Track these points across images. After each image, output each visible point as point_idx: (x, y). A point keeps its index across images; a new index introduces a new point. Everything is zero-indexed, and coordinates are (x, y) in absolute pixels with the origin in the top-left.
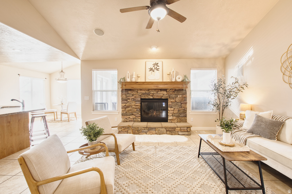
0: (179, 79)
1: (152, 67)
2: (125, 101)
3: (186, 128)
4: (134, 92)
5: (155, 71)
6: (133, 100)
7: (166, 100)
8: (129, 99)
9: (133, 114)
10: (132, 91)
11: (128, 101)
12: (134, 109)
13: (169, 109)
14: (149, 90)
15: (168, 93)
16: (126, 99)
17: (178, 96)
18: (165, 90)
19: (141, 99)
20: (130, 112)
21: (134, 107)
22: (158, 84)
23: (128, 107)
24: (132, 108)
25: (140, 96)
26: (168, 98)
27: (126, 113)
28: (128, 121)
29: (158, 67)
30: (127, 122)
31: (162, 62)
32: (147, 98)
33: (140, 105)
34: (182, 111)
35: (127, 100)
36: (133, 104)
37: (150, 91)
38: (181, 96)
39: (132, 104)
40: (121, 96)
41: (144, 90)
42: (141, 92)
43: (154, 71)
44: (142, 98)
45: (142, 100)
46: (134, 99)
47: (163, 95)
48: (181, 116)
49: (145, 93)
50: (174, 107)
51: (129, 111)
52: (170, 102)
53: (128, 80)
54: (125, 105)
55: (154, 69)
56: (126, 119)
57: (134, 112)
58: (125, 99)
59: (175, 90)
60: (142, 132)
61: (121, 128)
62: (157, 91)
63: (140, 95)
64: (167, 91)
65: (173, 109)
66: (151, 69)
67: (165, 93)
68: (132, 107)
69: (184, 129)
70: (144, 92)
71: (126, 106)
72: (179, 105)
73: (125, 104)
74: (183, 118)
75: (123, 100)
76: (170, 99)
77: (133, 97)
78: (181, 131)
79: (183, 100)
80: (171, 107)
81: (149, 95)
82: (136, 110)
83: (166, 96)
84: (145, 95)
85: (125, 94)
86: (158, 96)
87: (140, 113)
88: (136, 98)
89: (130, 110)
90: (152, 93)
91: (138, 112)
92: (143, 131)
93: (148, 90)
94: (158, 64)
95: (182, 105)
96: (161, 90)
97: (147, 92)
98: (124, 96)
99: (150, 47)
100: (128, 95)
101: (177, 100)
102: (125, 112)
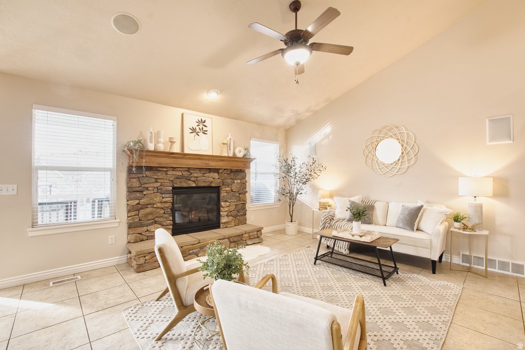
0: (240, 152)
1: (195, 125)
2: (138, 195)
3: (256, 233)
4: (159, 174)
5: (201, 134)
6: (156, 190)
7: (217, 189)
8: (148, 190)
9: (156, 222)
10: (156, 172)
11: (145, 193)
12: (158, 210)
13: (222, 204)
14: (189, 169)
15: (221, 177)
16: (140, 188)
17: (236, 182)
18: (216, 170)
19: (174, 188)
20: (150, 217)
21: (159, 205)
22: (208, 160)
23: (145, 206)
24: (154, 209)
25: (172, 181)
26: (221, 185)
27: (140, 220)
28: (145, 238)
29: (205, 129)
30: (142, 240)
31: (212, 120)
32: (185, 185)
33: (172, 201)
34: (240, 205)
35: (142, 192)
36: (158, 198)
37: (192, 172)
38: (239, 181)
39: (155, 199)
40: (128, 183)
41: (180, 169)
42: (174, 173)
43: (199, 134)
44: (175, 185)
45: (176, 190)
46: (158, 189)
47: (213, 179)
48: (239, 214)
49: (182, 177)
50: (230, 201)
51: (147, 215)
52: (225, 192)
53: (151, 147)
54: (139, 204)
55: (198, 130)
56: (141, 234)
57: (158, 217)
58: (137, 189)
59: (231, 171)
60: (190, 254)
61: (145, 257)
62: (205, 172)
63: (172, 179)
64: (218, 173)
65: (228, 204)
66: (193, 130)
67: (216, 175)
68: (155, 206)
69: (254, 233)
70: (180, 174)
71: (139, 206)
72: (236, 196)
73: (137, 202)
74: (242, 218)
75: (131, 190)
76: (224, 186)
77: (158, 184)
78: (250, 239)
79: (242, 187)
80: (226, 201)
81: (189, 180)
82: (162, 211)
83: (218, 181)
84: (181, 180)
85: (139, 178)
86: (206, 182)
87: (171, 218)
88: (162, 187)
89: (151, 213)
90: (196, 175)
91: (167, 215)
92: (191, 252)
93: (187, 169)
94: (205, 122)
95: (241, 195)
96: (210, 170)
97: (186, 174)
98: (135, 183)
100: (145, 180)
101: (234, 187)
102: (137, 220)
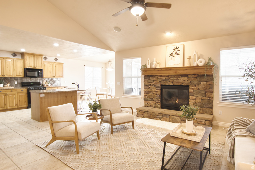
0: (201, 62)
1: (172, 51)
2: (147, 87)
3: (204, 121)
4: (154, 78)
5: (176, 55)
6: (154, 86)
7: (187, 87)
8: (151, 85)
9: (153, 100)
10: (153, 77)
11: (149, 87)
12: (154, 95)
13: (190, 97)
14: (169, 76)
15: (189, 80)
16: (148, 85)
17: (202, 83)
18: (187, 76)
19: (162, 85)
20: (151, 97)
21: (154, 92)
23: (149, 92)
24: (153, 94)
25: (161, 82)
26: (189, 85)
27: (148, 98)
28: (149, 106)
29: (178, 52)
30: (148, 106)
31: (184, 45)
32: (167, 84)
33: (160, 91)
34: (206, 100)
35: (149, 86)
36: (154, 89)
37: (170, 77)
38: (205, 83)
39: (153, 90)
40: (144, 82)
41: (164, 76)
42: (161, 78)
43: (174, 56)
44: (162, 84)
45: (163, 87)
46: (155, 85)
47: (184, 81)
48: (204, 106)
49: (165, 80)
50: (196, 96)
51: (150, 96)
52: (191, 89)
53: (149, 67)
54: (147, 91)
55: (174, 53)
56: (148, 103)
57: (154, 98)
58: (146, 85)
59: (198, 76)
60: (157, 117)
61: (139, 111)
62: (177, 77)
63: (160, 81)
64: (188, 77)
65: (194, 97)
66: (171, 54)
67: (186, 79)
68: (153, 93)
69: (202, 121)
70: (164, 78)
71: (147, 92)
72: (202, 93)
73: (146, 90)
74: (207, 110)
75: (145, 85)
76: (191, 86)
77: (154, 83)
78: (197, 123)
79: (208, 87)
80: (193, 96)
81: (169, 81)
82: (156, 96)
83: (187, 82)
84: (165, 81)
85: (147, 80)
86: (178, 83)
87: (160, 99)
88: (156, 84)
89: (151, 96)
90: (172, 79)
91: (158, 98)
92: (157, 116)
93: (168, 76)
94: (178, 48)
95: (206, 93)
96: (182, 76)
97: (167, 78)
98: (146, 83)
99: (164, 32)
100: (149, 81)
101: (200, 87)
102: (147, 98)
